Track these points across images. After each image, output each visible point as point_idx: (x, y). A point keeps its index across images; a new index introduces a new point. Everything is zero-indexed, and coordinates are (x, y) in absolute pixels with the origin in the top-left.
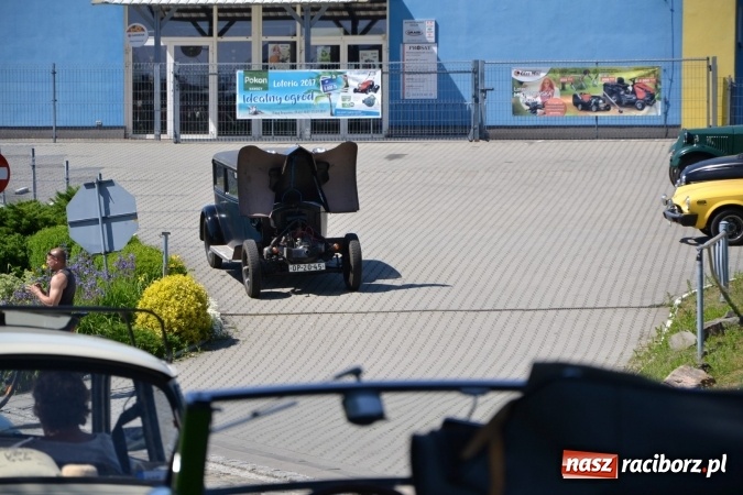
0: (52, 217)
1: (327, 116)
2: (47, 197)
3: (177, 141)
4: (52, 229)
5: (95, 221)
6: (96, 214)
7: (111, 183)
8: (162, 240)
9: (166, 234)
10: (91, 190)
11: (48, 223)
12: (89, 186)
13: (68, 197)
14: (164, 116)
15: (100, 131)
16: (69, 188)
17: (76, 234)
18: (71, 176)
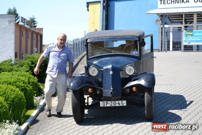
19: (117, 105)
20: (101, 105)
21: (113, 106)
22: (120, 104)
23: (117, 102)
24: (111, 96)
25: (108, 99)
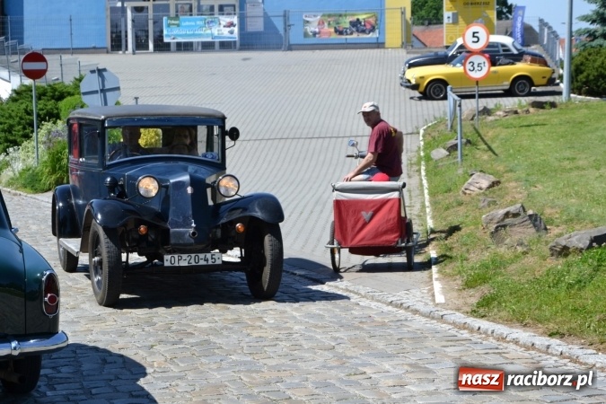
0: (72, 91)
1: (209, 39)
2: (68, 80)
3: (134, 53)
4: (72, 98)
5: (96, 92)
6: (97, 87)
7: (105, 70)
8: (135, 101)
9: (136, 98)
10: (94, 74)
11: (70, 94)
12: (93, 72)
13: (80, 80)
14: (126, 41)
15: (95, 50)
16: (80, 75)
17: (85, 99)
18: (81, 69)
19: (202, 263)
20: (167, 264)
21: (194, 264)
22: (207, 260)
23: (202, 256)
24: (192, 241)
25: (182, 249)
